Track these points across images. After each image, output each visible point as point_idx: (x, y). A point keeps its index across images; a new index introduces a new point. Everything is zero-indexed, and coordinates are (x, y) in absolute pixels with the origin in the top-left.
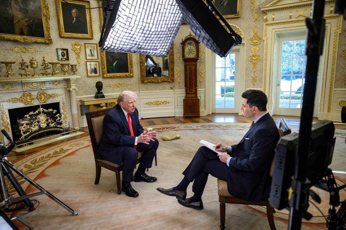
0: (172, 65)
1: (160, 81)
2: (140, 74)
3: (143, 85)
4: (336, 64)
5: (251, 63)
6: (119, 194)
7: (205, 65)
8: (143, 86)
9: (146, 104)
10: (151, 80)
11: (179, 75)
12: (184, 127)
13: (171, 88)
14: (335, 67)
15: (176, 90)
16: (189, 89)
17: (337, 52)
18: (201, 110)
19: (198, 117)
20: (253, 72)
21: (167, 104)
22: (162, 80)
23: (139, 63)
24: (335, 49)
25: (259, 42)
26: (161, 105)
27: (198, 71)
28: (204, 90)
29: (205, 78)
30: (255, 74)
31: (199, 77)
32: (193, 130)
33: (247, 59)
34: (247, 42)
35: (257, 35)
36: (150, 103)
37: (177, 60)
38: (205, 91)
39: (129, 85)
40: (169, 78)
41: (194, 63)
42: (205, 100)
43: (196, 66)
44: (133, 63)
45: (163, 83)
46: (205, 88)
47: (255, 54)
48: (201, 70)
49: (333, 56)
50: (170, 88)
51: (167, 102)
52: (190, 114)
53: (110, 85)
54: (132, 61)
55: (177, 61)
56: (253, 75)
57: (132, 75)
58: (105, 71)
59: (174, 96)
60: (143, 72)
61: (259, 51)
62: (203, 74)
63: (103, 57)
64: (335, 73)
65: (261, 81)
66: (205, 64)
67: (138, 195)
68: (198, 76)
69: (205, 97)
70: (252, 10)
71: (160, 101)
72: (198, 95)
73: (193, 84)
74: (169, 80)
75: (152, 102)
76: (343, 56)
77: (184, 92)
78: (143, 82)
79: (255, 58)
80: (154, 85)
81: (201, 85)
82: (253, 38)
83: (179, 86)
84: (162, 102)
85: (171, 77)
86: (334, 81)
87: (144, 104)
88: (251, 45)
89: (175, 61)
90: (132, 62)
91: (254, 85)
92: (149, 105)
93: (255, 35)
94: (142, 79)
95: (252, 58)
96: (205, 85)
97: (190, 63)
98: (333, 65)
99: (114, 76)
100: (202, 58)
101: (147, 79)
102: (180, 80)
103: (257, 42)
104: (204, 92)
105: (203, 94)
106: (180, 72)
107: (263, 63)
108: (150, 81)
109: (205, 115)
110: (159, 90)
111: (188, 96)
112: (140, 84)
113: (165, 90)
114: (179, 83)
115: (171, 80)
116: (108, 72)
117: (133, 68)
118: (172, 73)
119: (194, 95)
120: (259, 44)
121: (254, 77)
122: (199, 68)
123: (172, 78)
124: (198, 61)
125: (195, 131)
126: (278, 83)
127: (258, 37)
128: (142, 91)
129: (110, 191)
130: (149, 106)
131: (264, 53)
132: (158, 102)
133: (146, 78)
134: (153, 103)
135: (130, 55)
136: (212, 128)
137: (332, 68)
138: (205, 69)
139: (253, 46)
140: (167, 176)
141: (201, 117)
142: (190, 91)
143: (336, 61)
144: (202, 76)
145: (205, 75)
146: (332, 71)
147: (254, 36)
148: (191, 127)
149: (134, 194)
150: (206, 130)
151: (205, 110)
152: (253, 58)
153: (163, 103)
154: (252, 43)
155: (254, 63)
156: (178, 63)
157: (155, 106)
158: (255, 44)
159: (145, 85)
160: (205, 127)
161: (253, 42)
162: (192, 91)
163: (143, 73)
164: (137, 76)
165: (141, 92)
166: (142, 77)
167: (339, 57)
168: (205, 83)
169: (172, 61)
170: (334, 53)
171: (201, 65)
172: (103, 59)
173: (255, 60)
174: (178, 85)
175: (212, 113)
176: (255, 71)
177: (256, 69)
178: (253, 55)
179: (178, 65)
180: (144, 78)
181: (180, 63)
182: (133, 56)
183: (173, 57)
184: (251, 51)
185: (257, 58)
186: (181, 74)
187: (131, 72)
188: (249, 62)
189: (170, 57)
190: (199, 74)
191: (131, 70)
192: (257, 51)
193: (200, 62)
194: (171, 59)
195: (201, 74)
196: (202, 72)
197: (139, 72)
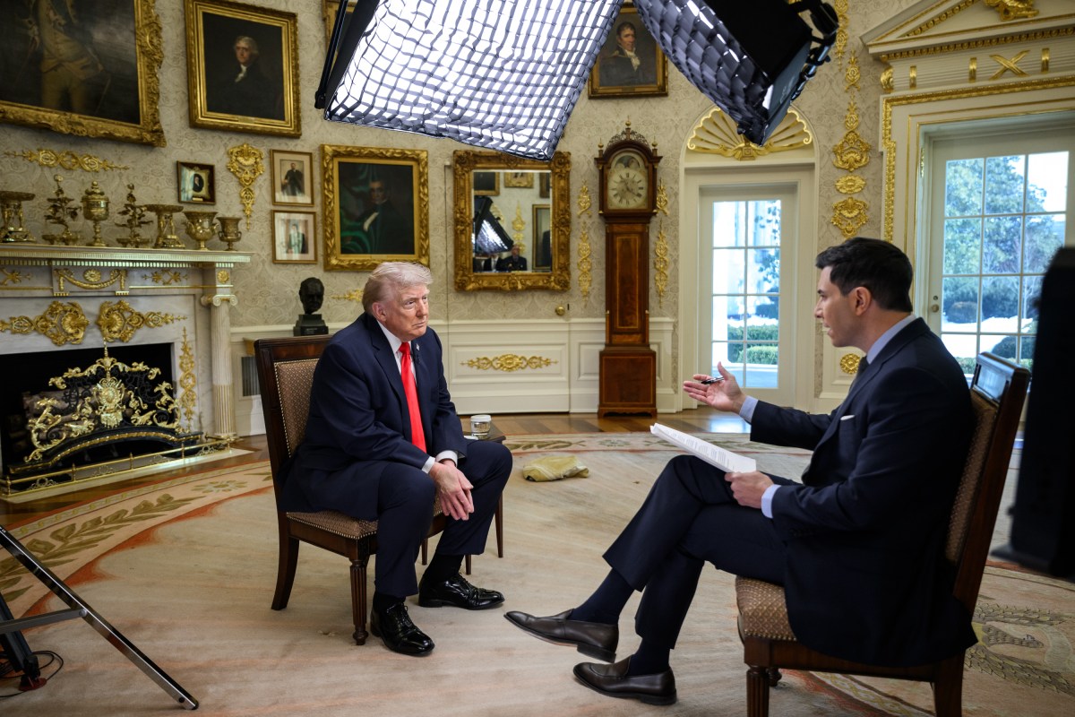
0: (565, 234)
1: (520, 287)
2: (451, 260)
3: (463, 299)
5: (835, 232)
6: (360, 642)
7: (676, 237)
8: (463, 304)
9: (471, 364)
10: (491, 283)
11: (585, 267)
12: (602, 443)
13: (559, 313)
15: (574, 320)
16: (622, 317)
18: (663, 390)
19: (652, 413)
21: (544, 366)
22: (529, 283)
23: (452, 222)
25: (864, 160)
26: (520, 371)
27: (651, 255)
28: (673, 320)
29: (676, 281)
31: (657, 278)
32: (632, 451)
33: (824, 217)
34: (822, 158)
35: (858, 137)
36: (484, 361)
37: (579, 217)
38: (675, 326)
40: (553, 278)
41: (639, 228)
42: (675, 358)
43: (645, 237)
44: (431, 221)
45: (529, 294)
46: (675, 315)
47: (850, 201)
48: (662, 252)
50: (555, 313)
51: (544, 359)
52: (623, 403)
53: (350, 295)
54: (427, 214)
55: (582, 220)
58: (334, 246)
59: (566, 341)
60: (462, 255)
61: (865, 192)
62: (672, 266)
63: (331, 197)
66: (678, 231)
67: (431, 647)
68: (652, 272)
69: (675, 347)
70: (839, 52)
71: (520, 356)
72: (652, 338)
73: (633, 299)
74: (550, 282)
75: (491, 359)
77: (603, 328)
78: (461, 288)
79: (850, 213)
80: (500, 299)
81: (663, 305)
82: (842, 146)
83: (586, 306)
84: (525, 359)
85: (559, 272)
87: (463, 364)
88: (836, 170)
89: (574, 219)
90: (427, 220)
92: (479, 367)
93: (850, 137)
94: (459, 278)
95: (840, 214)
96: (676, 303)
97: (625, 226)
99: (363, 265)
100: (668, 212)
101: (477, 277)
102: (590, 286)
103: (856, 161)
104: (672, 329)
105: (670, 334)
106: (589, 259)
107: (879, 229)
108: (485, 284)
109: (674, 411)
110: (515, 318)
111: (617, 339)
112: (452, 296)
113: (539, 318)
114: (585, 296)
115: (558, 282)
116: (345, 251)
117: (431, 238)
118: (562, 261)
119: (639, 336)
120: (864, 166)
122: (657, 244)
123: (562, 278)
124: (654, 220)
125: (640, 456)
126: (933, 302)
127: (861, 142)
128: (457, 319)
129: (326, 634)
130: (480, 371)
131: (884, 197)
132: (510, 358)
133: (472, 275)
134: (494, 364)
135: (422, 196)
138: (676, 249)
139: (845, 172)
140: (538, 591)
141: (659, 416)
142: (622, 324)
144: (667, 272)
145: (676, 269)
147: (846, 141)
149: (415, 644)
151: (676, 392)
152: (845, 213)
153: (529, 363)
154: (841, 163)
155: (848, 232)
156: (584, 228)
157: (499, 372)
158: (850, 167)
159: (468, 298)
161: (845, 159)
162: (631, 324)
163: (463, 259)
164: (444, 267)
165: (455, 322)
166: (461, 272)
168: (677, 298)
169: (563, 220)
171: (664, 235)
172: (330, 203)
173: (849, 221)
174: (583, 304)
178: (845, 202)
179: (584, 235)
180: (466, 276)
181: (589, 228)
182: (431, 197)
183: (569, 207)
184: (838, 190)
185: (860, 213)
186: (594, 265)
187: (424, 252)
188: (831, 228)
189: (559, 205)
190: (655, 267)
191: (422, 247)
192: (856, 191)
193: (659, 224)
194: (560, 213)
195: (663, 268)
196: (666, 258)
197: (449, 254)
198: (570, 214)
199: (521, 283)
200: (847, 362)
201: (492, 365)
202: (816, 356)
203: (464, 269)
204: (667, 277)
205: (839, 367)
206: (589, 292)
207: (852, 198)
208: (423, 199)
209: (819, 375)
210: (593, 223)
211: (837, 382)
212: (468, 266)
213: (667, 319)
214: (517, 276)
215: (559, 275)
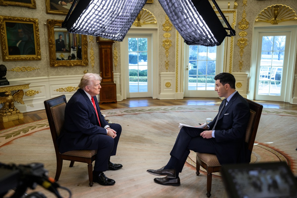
0: (86, 48)
1: (72, 65)
2: (48, 56)
3: (53, 69)
4: (233, 51)
5: (163, 49)
6: (91, 186)
7: (120, 49)
8: (53, 71)
9: (57, 90)
10: (63, 64)
11: (92, 58)
12: (108, 113)
14: (233, 54)
16: (105, 74)
17: (233, 42)
18: (118, 95)
19: (115, 102)
20: (166, 57)
22: (75, 64)
23: (48, 43)
24: (232, 39)
25: (170, 29)
27: (113, 55)
28: (120, 74)
29: (120, 62)
30: (168, 59)
31: (114, 61)
32: (119, 115)
33: (160, 44)
34: (159, 27)
35: (169, 22)
36: (62, 89)
37: (90, 42)
38: (120, 75)
39: (37, 70)
40: (83, 62)
41: (109, 47)
42: (120, 85)
43: (111, 49)
44: (40, 43)
45: (75, 67)
46: (120, 72)
47: (167, 40)
48: (116, 53)
49: (231, 45)
50: (83, 73)
52: (107, 100)
53: (13, 69)
54: (39, 41)
55: (91, 43)
56: (166, 60)
57: (39, 57)
58: (6, 53)
60: (52, 55)
61: (171, 37)
62: (119, 58)
63: (4, 35)
64: (233, 59)
65: (173, 66)
66: (120, 47)
69: (120, 82)
71: (73, 87)
72: (114, 80)
73: (109, 68)
74: (82, 63)
75: (64, 88)
76: (238, 45)
78: (52, 66)
79: (167, 43)
80: (65, 69)
81: (116, 70)
82: (165, 24)
83: (93, 70)
84: (75, 88)
85: (84, 60)
86: (232, 66)
87: (54, 91)
88: (163, 31)
89: (88, 43)
90: (39, 43)
91: (167, 69)
92: (60, 91)
93: (167, 22)
94: (52, 62)
95: (165, 43)
96: (120, 69)
97: (105, 46)
98: (231, 52)
99: (18, 59)
101: (58, 62)
102: (94, 64)
103: (168, 29)
104: (119, 76)
105: (119, 78)
106: (93, 56)
107: (175, 48)
108: (61, 64)
109: (121, 101)
110: (71, 75)
111: (104, 80)
112: (49, 68)
113: (79, 74)
114: (93, 67)
115: (85, 63)
116: (11, 53)
117: (41, 49)
118: (85, 56)
119: (111, 79)
120: (171, 30)
121: (167, 62)
122: (115, 52)
125: (122, 117)
126: (187, 67)
127: (170, 24)
129: (78, 185)
130: (60, 93)
131: (176, 40)
132: (70, 88)
133: (56, 62)
134: (65, 90)
135: (37, 35)
136: (137, 113)
137: (231, 55)
138: (120, 53)
139: (165, 32)
141: (118, 103)
142: (106, 76)
143: (233, 49)
144: (117, 60)
145: (120, 59)
146: (230, 57)
147: (166, 23)
148: (115, 113)
150: (132, 115)
151: (121, 95)
152: (166, 43)
154: (165, 29)
155: (167, 49)
156: (92, 46)
157: (67, 92)
158: (167, 30)
159: (55, 69)
160: (129, 112)
161: (166, 28)
162: (108, 76)
163: (53, 56)
164: (46, 59)
165: (51, 77)
166: (52, 60)
167: (236, 45)
168: (120, 67)
169: (85, 43)
170: (231, 42)
171: (116, 48)
172: (4, 37)
173: (167, 46)
174: (92, 69)
175: (127, 98)
176: (168, 56)
177: (169, 54)
178: (166, 40)
179: (92, 48)
180: (54, 62)
181: (93, 46)
182: (40, 35)
183: (87, 39)
184: (164, 37)
185: (170, 44)
186: (95, 58)
187: (39, 54)
188: (162, 47)
189: (84, 39)
190: (114, 58)
191: (38, 52)
192: (169, 37)
193: (114, 45)
194: (84, 41)
195: (116, 58)
196: (117, 55)
197: (47, 55)
198: (87, 42)
199: (73, 64)
200: (167, 84)
201: (64, 90)
202: (159, 83)
203: (53, 59)
204: (117, 61)
205: (165, 86)
206: (94, 66)
207: (167, 39)
208: (38, 36)
209: (160, 88)
210: (94, 44)
211: (165, 90)
212: (54, 58)
213: (118, 74)
214: (71, 61)
215: (85, 61)
